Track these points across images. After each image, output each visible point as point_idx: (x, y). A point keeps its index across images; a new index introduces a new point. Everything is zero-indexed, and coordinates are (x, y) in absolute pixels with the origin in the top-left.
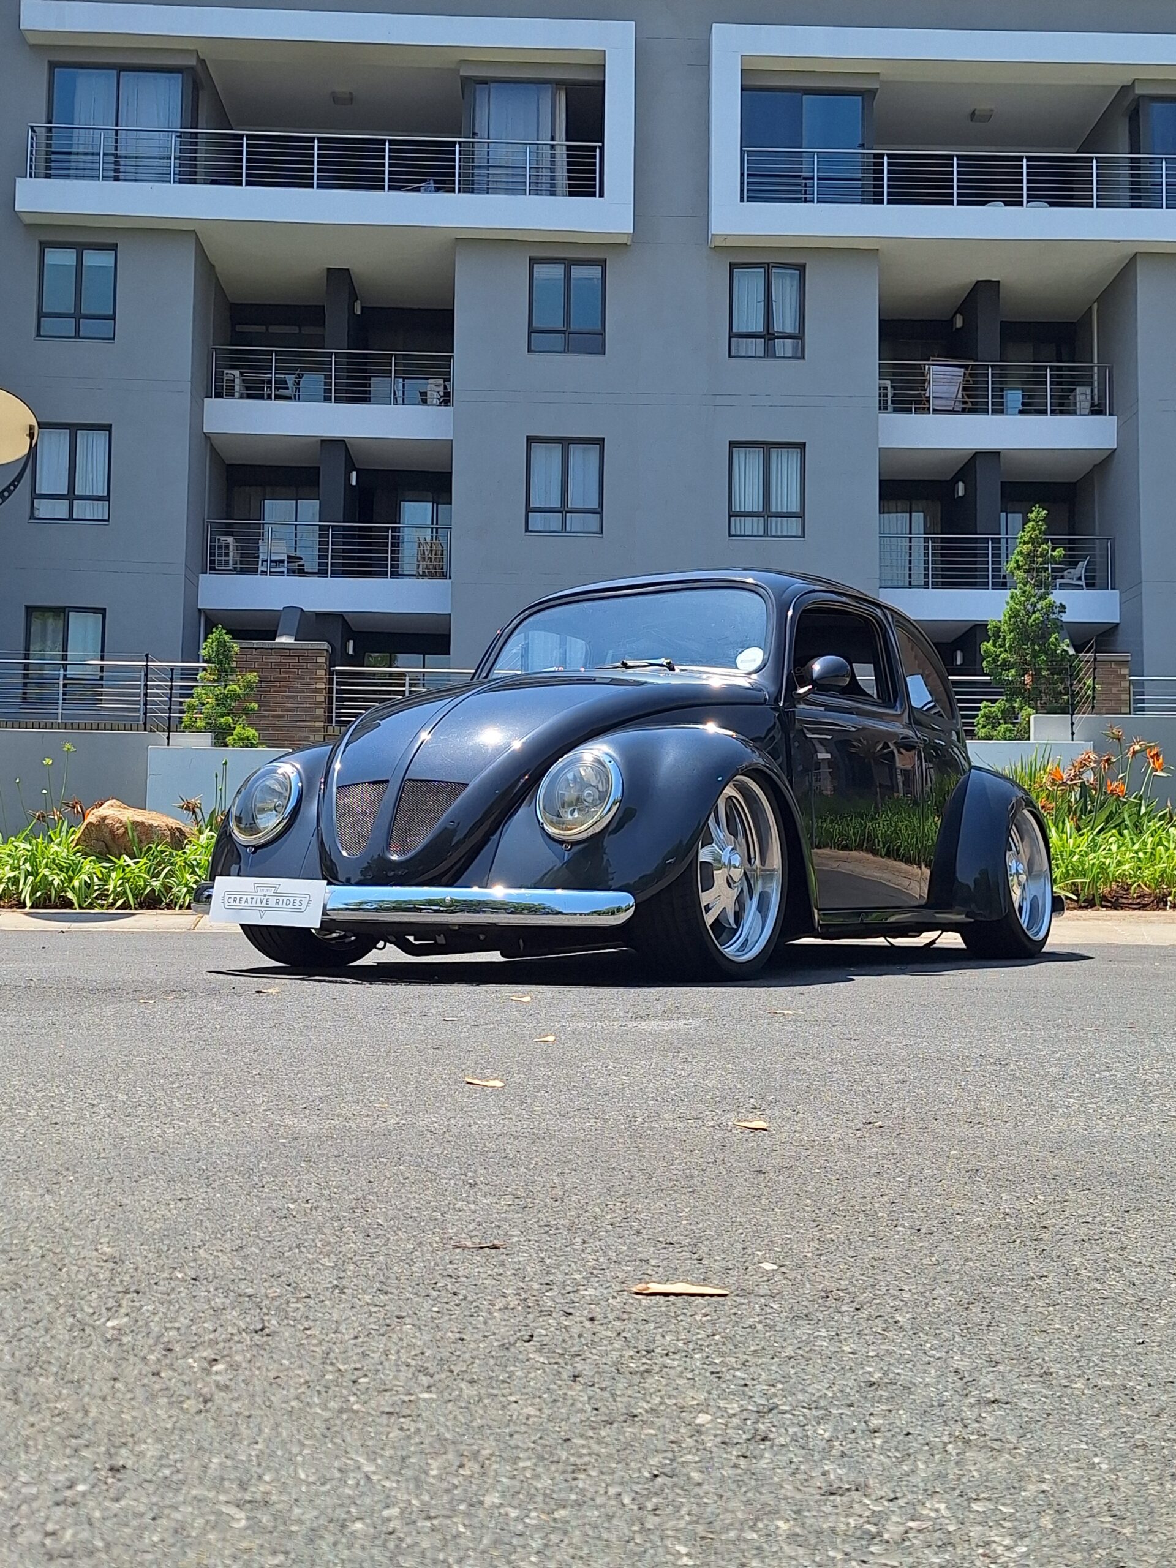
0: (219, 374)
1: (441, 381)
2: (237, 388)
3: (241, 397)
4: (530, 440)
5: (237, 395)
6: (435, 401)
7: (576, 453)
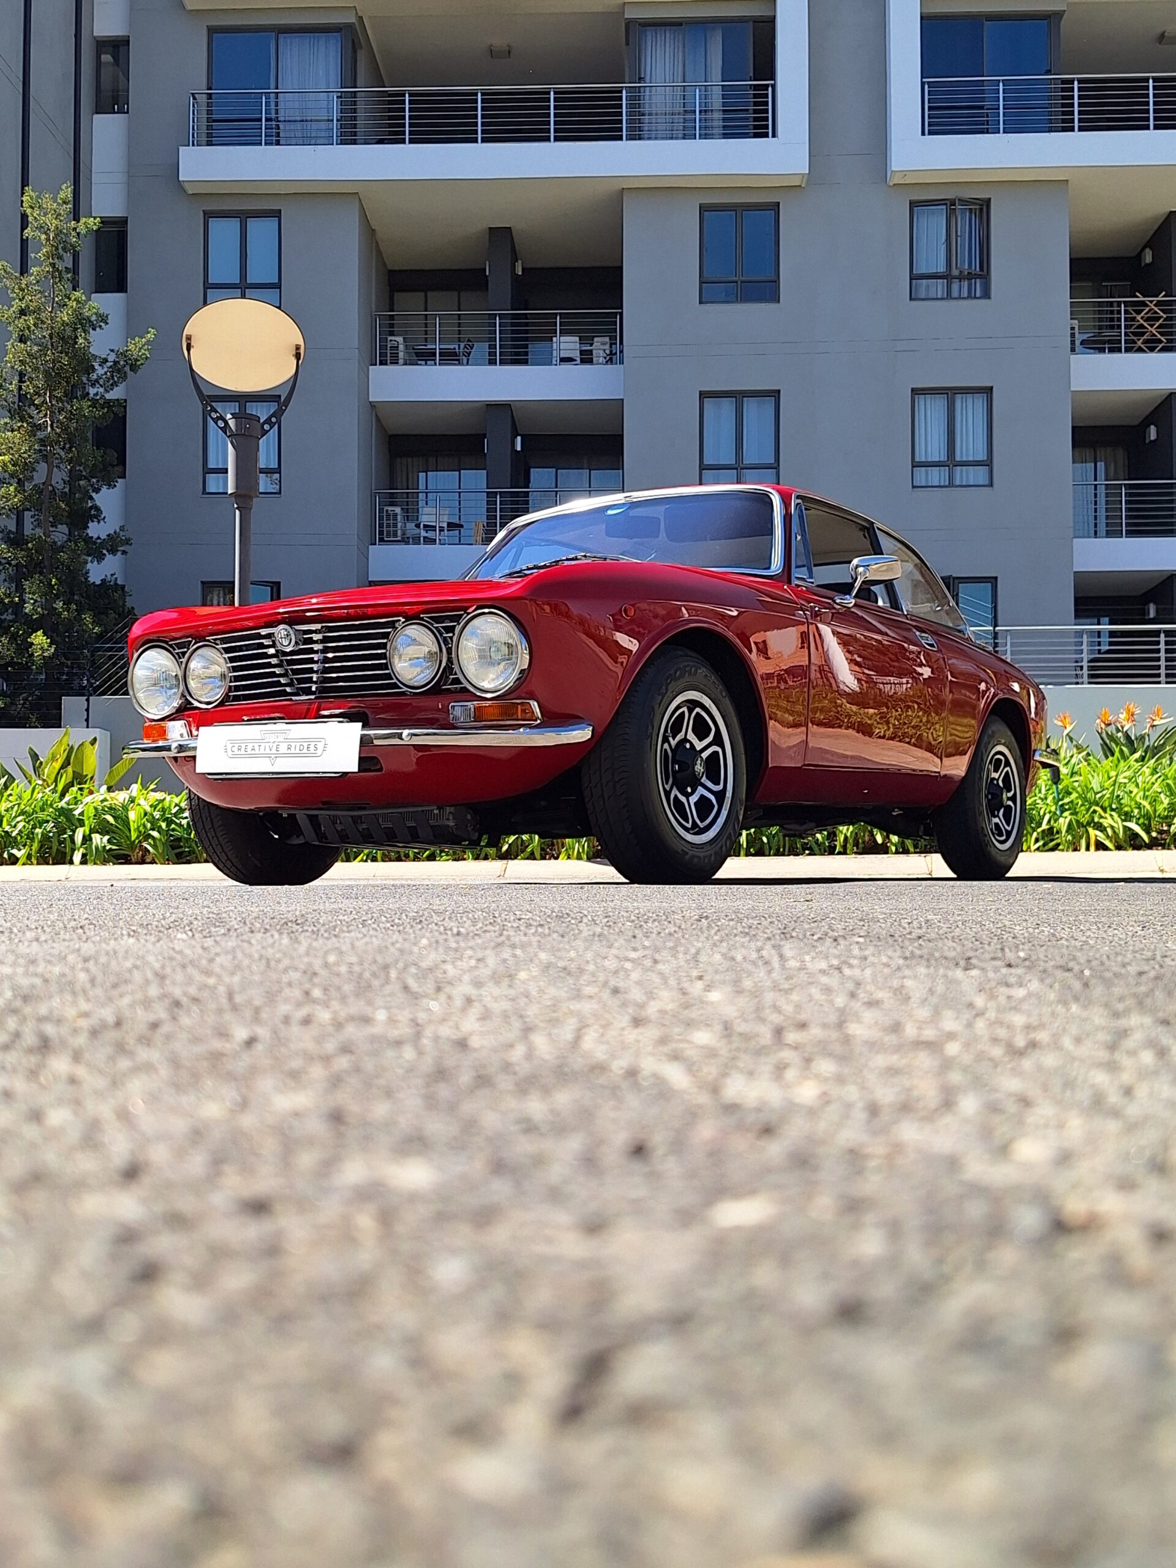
0: (383, 340)
1: (607, 339)
2: (401, 355)
3: (405, 364)
4: (703, 395)
5: (401, 361)
6: (601, 360)
7: (751, 407)
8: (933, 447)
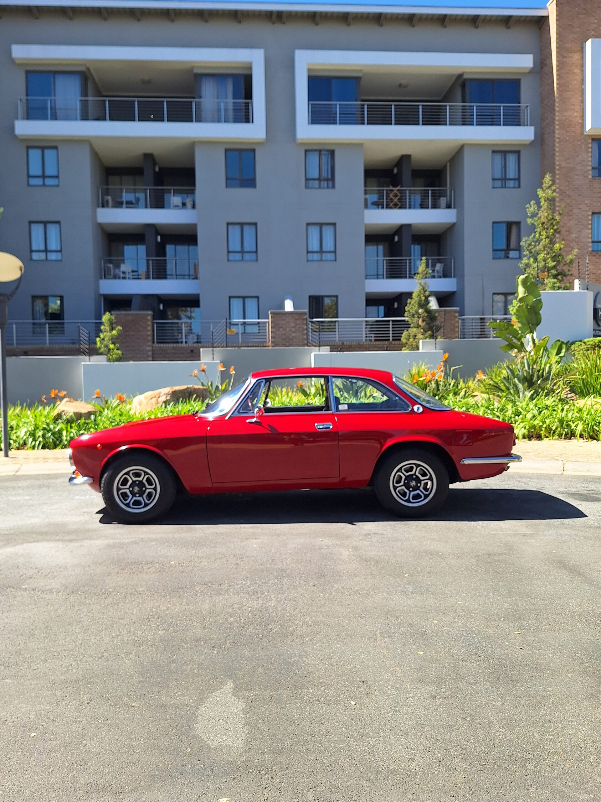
0: (103, 198)
1: (191, 197)
2: (110, 204)
3: (112, 207)
4: (228, 224)
6: (189, 207)
7: (246, 229)
8: (314, 245)
